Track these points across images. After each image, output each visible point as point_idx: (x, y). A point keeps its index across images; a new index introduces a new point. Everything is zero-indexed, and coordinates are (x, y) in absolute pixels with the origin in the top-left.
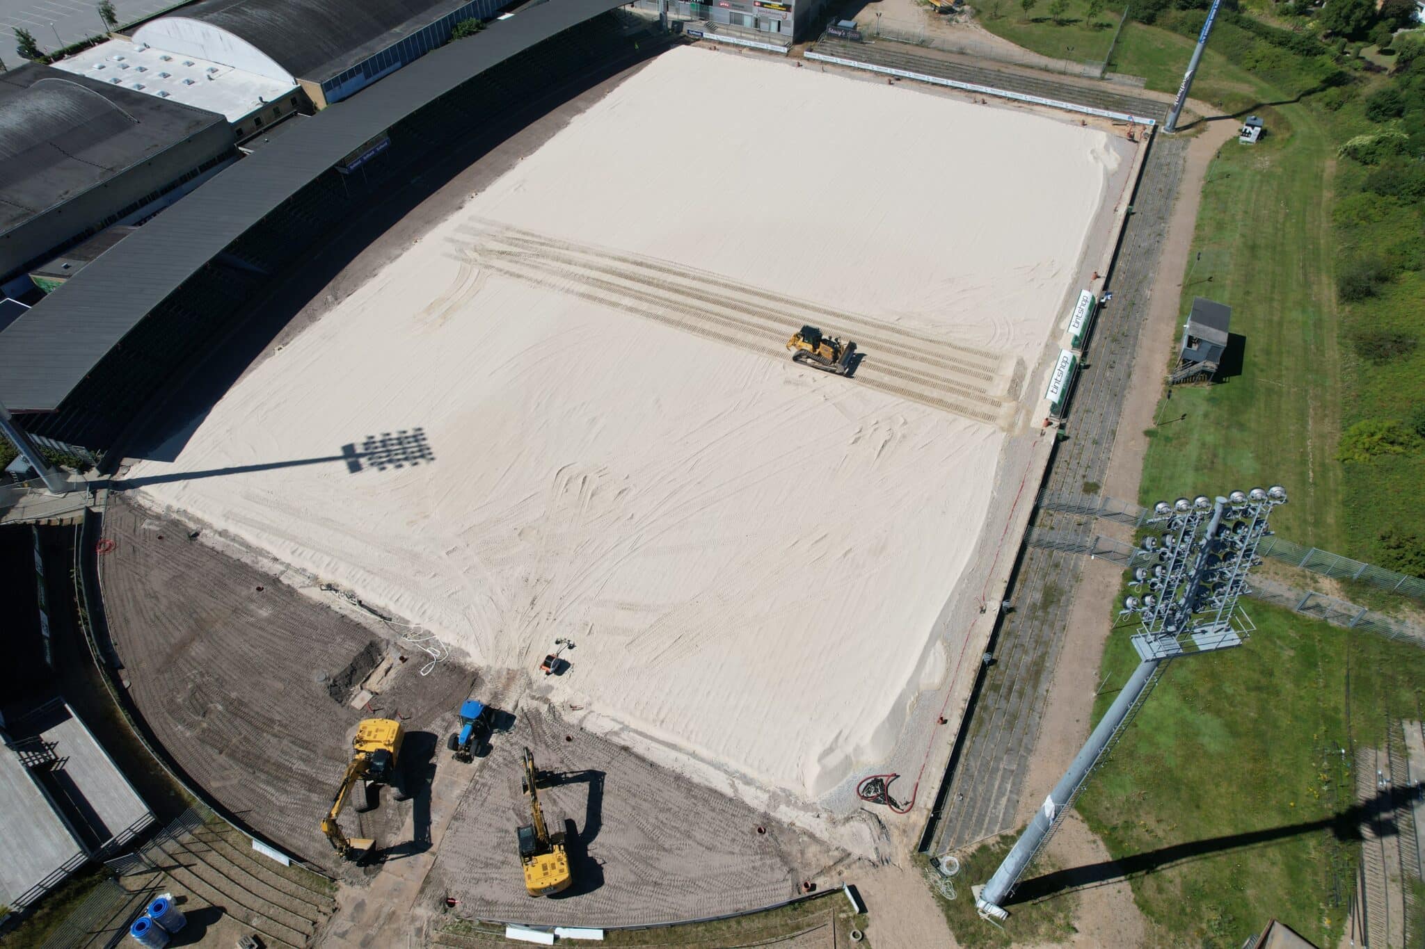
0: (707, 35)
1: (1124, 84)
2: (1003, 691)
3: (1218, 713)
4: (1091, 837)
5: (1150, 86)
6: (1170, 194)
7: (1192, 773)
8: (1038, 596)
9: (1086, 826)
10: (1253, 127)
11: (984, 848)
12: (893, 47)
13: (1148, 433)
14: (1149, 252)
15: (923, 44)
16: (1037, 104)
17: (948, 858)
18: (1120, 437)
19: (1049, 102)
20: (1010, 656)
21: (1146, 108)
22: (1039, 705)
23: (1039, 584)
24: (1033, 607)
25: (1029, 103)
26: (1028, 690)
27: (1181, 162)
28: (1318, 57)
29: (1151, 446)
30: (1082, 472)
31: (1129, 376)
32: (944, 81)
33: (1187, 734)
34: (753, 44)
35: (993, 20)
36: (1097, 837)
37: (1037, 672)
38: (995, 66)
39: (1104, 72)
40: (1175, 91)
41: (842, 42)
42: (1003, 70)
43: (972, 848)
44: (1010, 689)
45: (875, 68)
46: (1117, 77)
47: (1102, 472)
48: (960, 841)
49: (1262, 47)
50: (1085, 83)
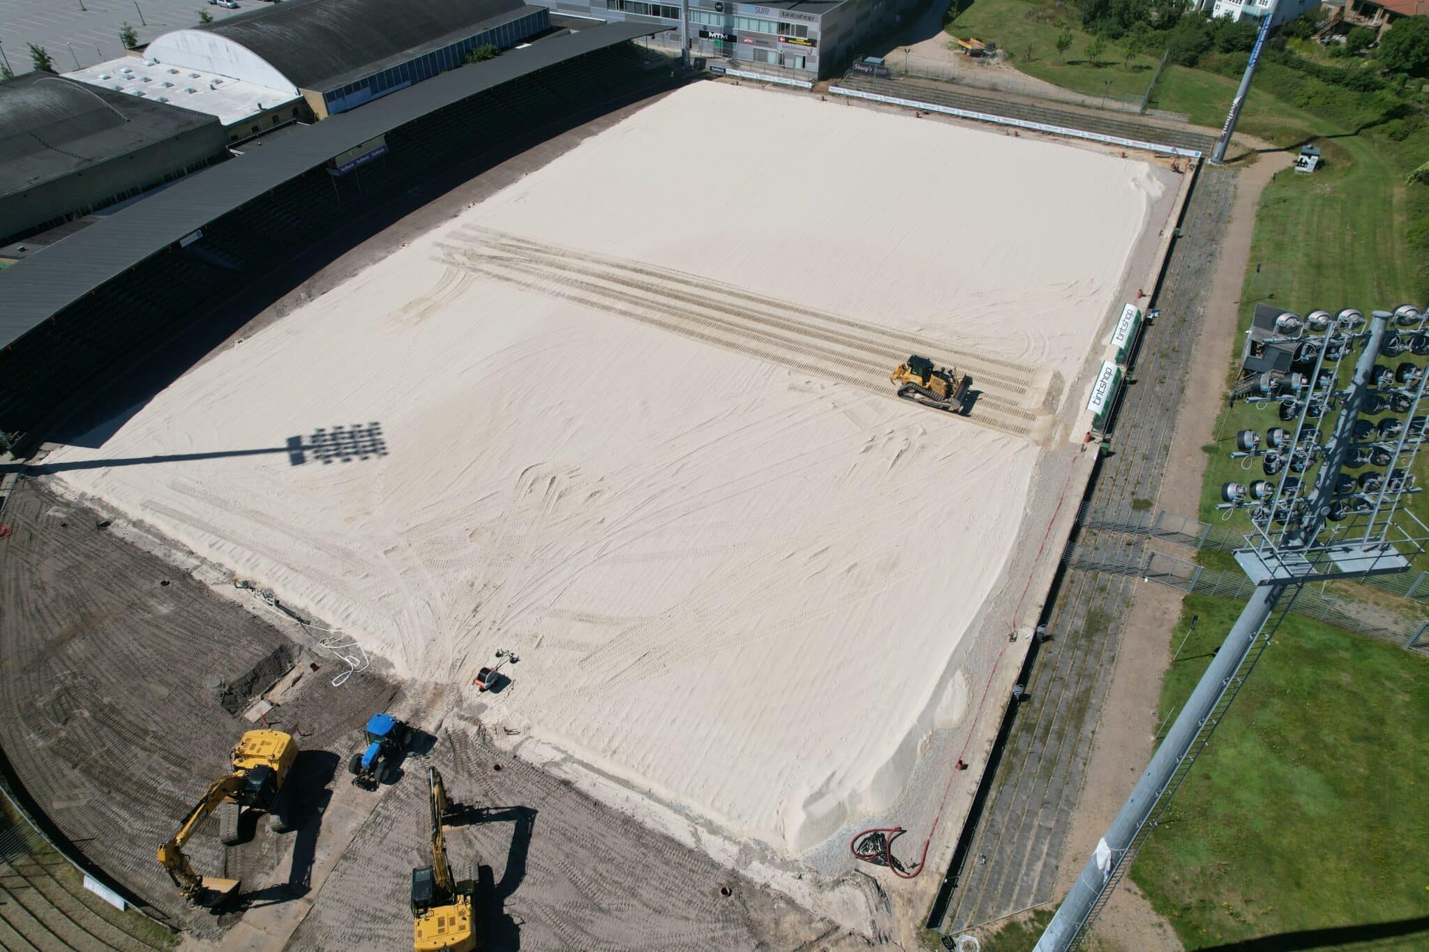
0: (730, 71)
1: (1166, 119)
2: (1038, 731)
3: (1316, 766)
4: (1155, 918)
5: (1193, 121)
6: (1221, 218)
7: (1287, 840)
8: (1080, 623)
9: (1147, 904)
10: (1309, 156)
11: (1012, 927)
12: (922, 83)
13: (1206, 449)
14: (1199, 272)
15: (952, 81)
16: (1074, 137)
17: (966, 938)
18: (1173, 451)
19: (1086, 134)
20: (1046, 690)
21: (1190, 141)
22: (1083, 749)
23: (1082, 610)
24: (1075, 635)
25: (1065, 136)
26: (1069, 730)
27: (1231, 189)
28: (1377, 92)
29: (1210, 463)
30: (1130, 488)
31: (1182, 390)
32: (975, 115)
33: (1277, 792)
34: (776, 79)
35: (1025, 60)
36: (1164, 920)
37: (1080, 710)
38: (1029, 102)
39: (1145, 108)
40: (1221, 126)
41: (869, 79)
42: (1036, 104)
43: (997, 926)
44: (1047, 730)
45: (903, 102)
46: (1158, 113)
47: (1154, 488)
48: (981, 915)
49: (1313, 84)
50: (1125, 118)
